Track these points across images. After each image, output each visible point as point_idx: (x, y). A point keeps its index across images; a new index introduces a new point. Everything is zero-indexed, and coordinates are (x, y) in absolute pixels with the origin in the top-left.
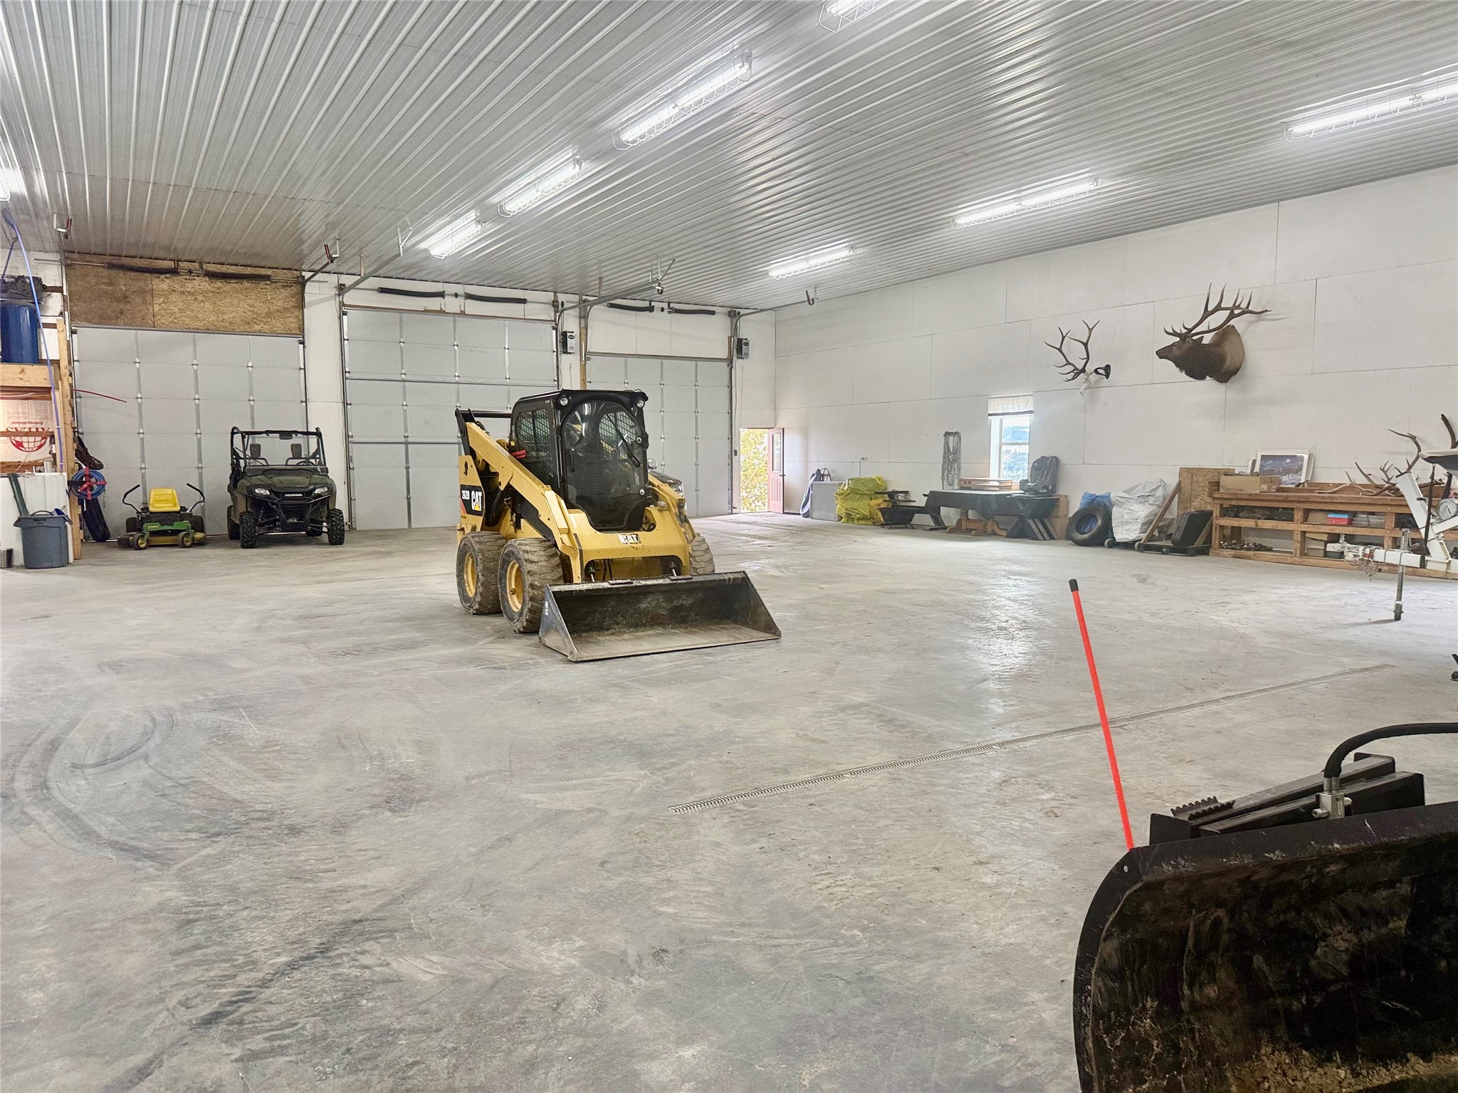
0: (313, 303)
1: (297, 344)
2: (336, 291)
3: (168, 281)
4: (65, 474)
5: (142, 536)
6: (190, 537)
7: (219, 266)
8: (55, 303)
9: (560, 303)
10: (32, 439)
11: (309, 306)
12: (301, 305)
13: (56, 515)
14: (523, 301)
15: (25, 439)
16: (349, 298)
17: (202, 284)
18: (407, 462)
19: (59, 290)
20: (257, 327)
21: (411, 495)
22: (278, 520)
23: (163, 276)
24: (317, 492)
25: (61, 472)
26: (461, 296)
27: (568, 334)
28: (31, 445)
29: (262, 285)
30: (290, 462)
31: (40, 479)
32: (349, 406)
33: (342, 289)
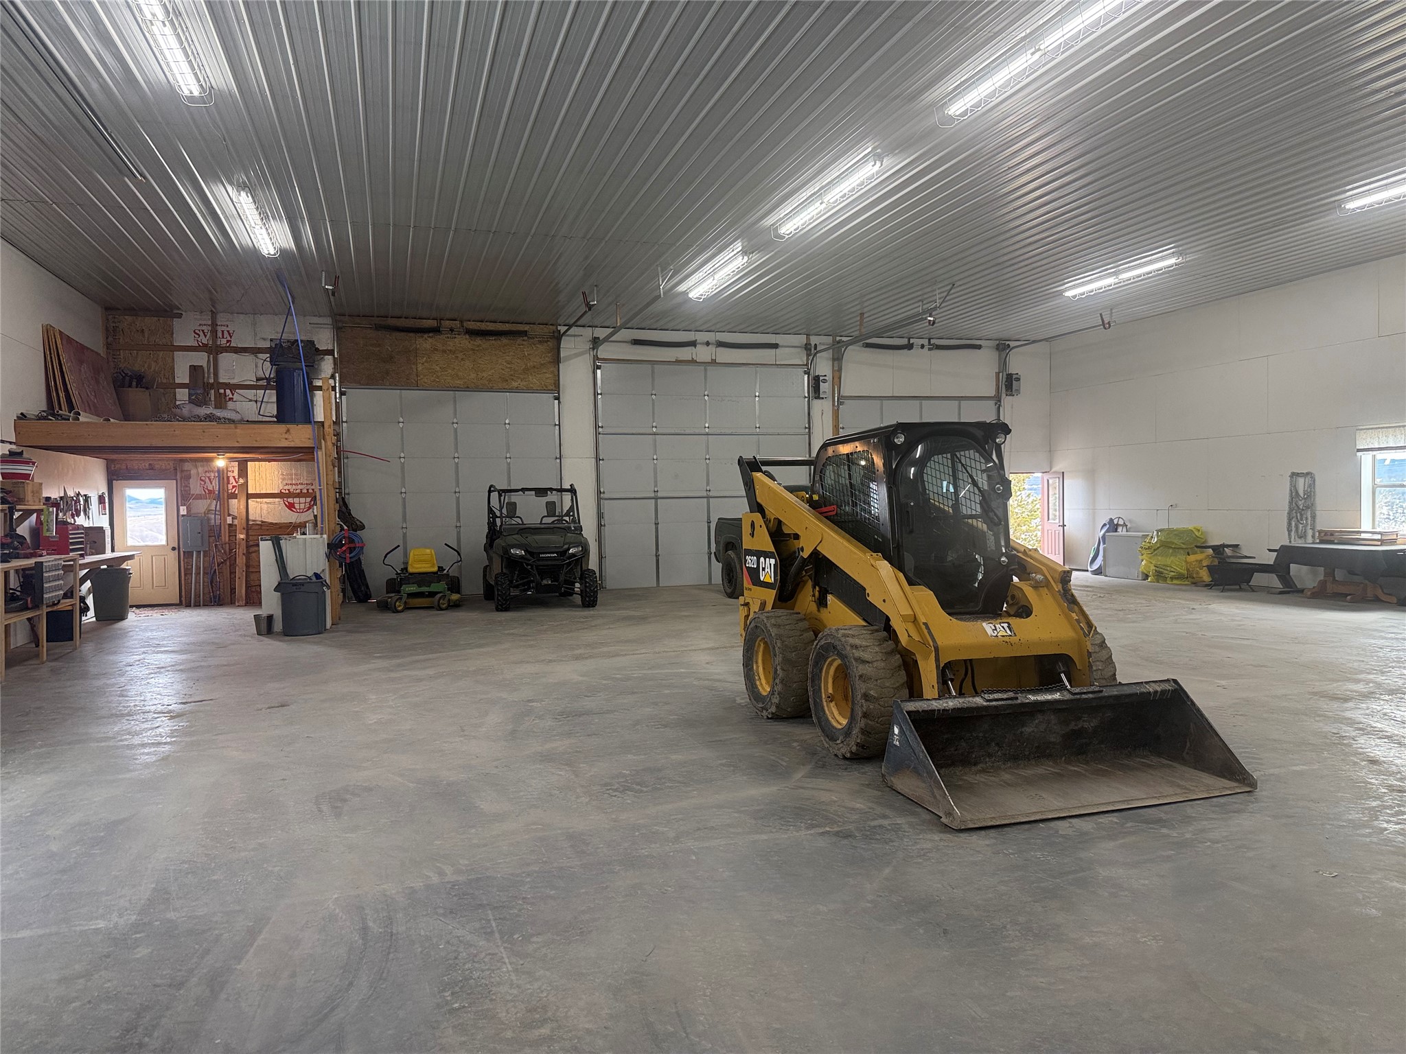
0: (569, 358)
1: (552, 399)
2: (590, 345)
3: (430, 340)
4: (325, 536)
5: (401, 599)
6: (447, 599)
7: (478, 324)
8: (327, 366)
9: (813, 345)
10: (302, 500)
11: (564, 362)
12: (557, 360)
13: (314, 579)
14: (775, 346)
15: (296, 500)
16: (604, 351)
17: (463, 341)
18: (656, 517)
19: (331, 352)
20: (515, 384)
21: (660, 552)
22: (533, 581)
23: (426, 336)
24: (571, 551)
25: (322, 534)
26: (713, 344)
27: (821, 378)
28: (302, 506)
29: (519, 340)
30: (546, 520)
31: (301, 542)
32: (601, 462)
33: (596, 342)
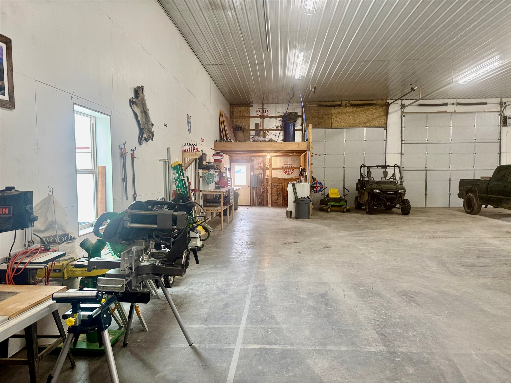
5: (329, 207)
7: (356, 102)
13: (307, 199)
14: (486, 104)
16: (406, 110)
17: (349, 109)
18: (426, 178)
19: (301, 116)
20: (368, 125)
21: (427, 193)
22: (383, 203)
23: (336, 108)
24: (400, 191)
25: (309, 182)
26: (455, 104)
27: (508, 117)
29: (371, 107)
32: (403, 155)
33: (403, 106)
